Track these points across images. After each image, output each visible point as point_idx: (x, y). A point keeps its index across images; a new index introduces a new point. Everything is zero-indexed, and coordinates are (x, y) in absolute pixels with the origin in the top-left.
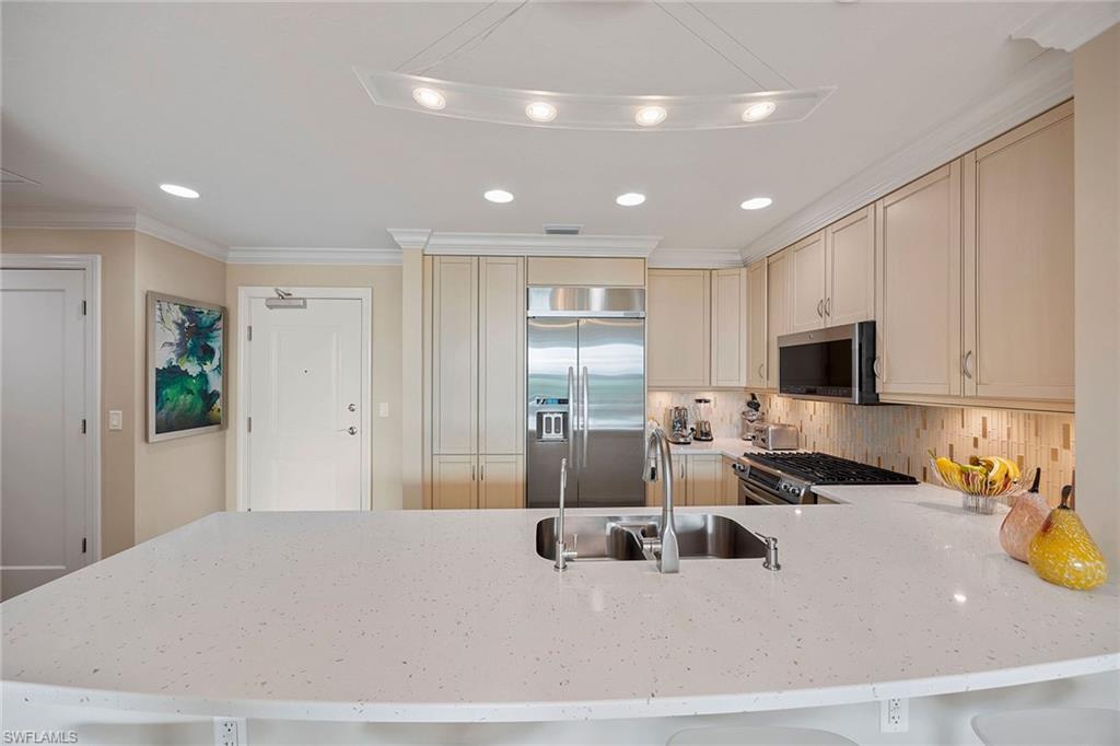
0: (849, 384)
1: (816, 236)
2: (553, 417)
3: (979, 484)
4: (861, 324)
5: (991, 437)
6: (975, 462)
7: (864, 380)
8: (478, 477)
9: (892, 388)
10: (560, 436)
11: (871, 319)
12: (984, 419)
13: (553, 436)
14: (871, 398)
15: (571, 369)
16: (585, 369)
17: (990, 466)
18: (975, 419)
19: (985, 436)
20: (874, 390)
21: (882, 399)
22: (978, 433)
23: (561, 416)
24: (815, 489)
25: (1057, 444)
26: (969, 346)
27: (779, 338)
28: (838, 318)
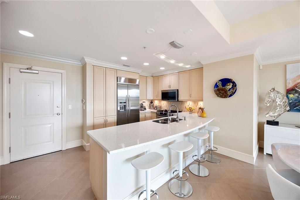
0: (175, 98)
1: (168, 75)
2: (122, 106)
3: (191, 111)
6: (190, 108)
7: (177, 98)
8: (106, 121)
9: (181, 99)
10: (123, 110)
11: (178, 89)
13: (122, 110)
14: (178, 101)
15: (127, 95)
16: (129, 95)
17: (192, 108)
18: (188, 102)
19: (190, 105)
21: (179, 100)
23: (123, 106)
24: (173, 114)
25: (197, 105)
26: (191, 93)
27: (162, 91)
28: (172, 88)
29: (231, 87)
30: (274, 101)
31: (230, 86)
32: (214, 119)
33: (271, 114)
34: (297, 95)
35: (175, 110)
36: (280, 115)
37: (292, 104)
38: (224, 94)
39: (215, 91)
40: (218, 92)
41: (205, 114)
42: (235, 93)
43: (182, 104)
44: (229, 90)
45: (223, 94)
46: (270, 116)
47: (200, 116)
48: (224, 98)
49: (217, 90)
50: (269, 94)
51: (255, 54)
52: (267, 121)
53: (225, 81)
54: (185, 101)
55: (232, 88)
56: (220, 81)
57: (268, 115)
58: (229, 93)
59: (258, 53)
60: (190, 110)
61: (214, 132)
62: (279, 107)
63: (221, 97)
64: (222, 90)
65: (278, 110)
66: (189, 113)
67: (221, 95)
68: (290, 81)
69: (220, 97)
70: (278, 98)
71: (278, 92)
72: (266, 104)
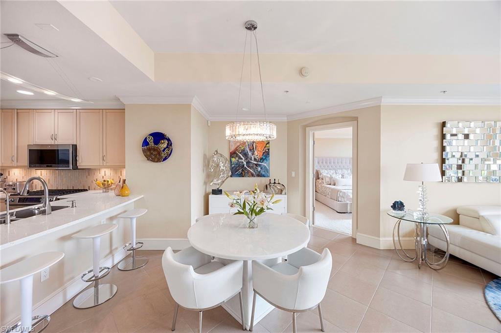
0: (68, 163)
1: (50, 111)
3: (106, 186)
4: (72, 145)
5: (107, 175)
6: (105, 181)
7: (73, 162)
11: (75, 143)
12: (105, 171)
14: (75, 167)
17: (108, 181)
18: (103, 171)
19: (105, 175)
20: (76, 165)
21: (79, 167)
22: (103, 175)
24: (59, 197)
25: (120, 175)
26: (105, 154)
27: (28, 145)
28: (59, 142)
29: (165, 146)
30: (218, 165)
31: (163, 145)
32: (142, 196)
33: (215, 181)
34: (237, 158)
35: (72, 188)
36: (223, 182)
37: (234, 168)
38: (157, 156)
39: (144, 151)
40: (149, 153)
41: (127, 191)
42: (170, 155)
43: (89, 175)
44: (164, 150)
45: (155, 156)
46: (214, 184)
47: (118, 194)
48: (157, 162)
49: (148, 149)
50: (213, 157)
51: (192, 104)
52: (213, 190)
53: (158, 137)
54: (95, 169)
55: (167, 147)
56: (151, 135)
57: (212, 183)
58: (163, 155)
59: (195, 103)
60: (103, 184)
61: (138, 219)
62: (222, 173)
63: (153, 161)
64: (154, 150)
65: (222, 176)
66: (101, 191)
67: (153, 157)
68: (233, 144)
69: (151, 161)
70: (221, 163)
71: (221, 155)
72: (211, 169)
